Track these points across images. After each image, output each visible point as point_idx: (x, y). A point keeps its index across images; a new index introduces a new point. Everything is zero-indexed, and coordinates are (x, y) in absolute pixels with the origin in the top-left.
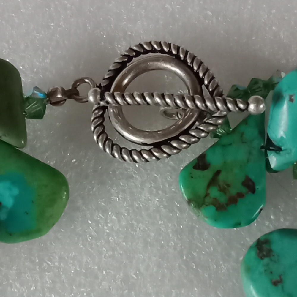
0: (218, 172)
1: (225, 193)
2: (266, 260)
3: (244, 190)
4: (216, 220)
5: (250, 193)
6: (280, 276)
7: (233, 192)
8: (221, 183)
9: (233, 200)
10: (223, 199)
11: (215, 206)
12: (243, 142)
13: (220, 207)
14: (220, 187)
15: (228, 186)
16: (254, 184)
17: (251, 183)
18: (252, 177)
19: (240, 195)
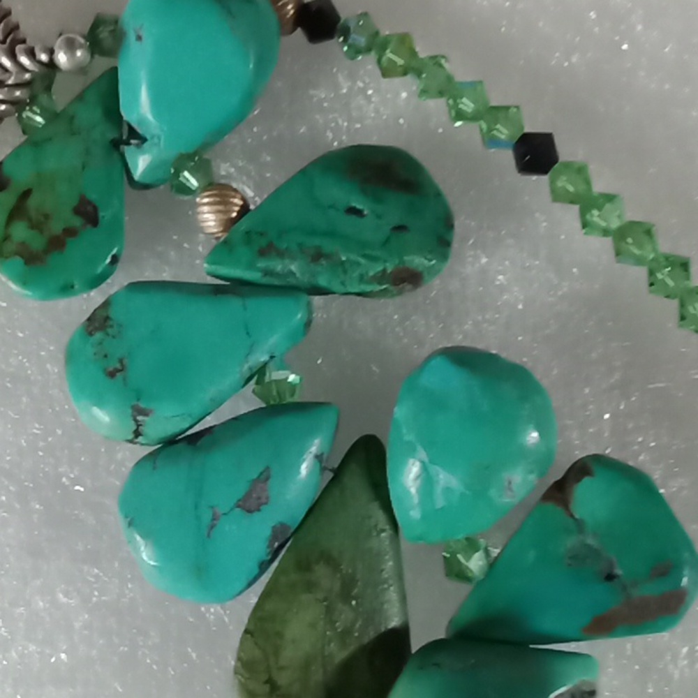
0: (27, 194)
1: (41, 231)
2: (98, 336)
3: (77, 222)
4: (24, 282)
5: (89, 227)
6: (121, 361)
7: (56, 227)
8: (33, 214)
9: (57, 243)
10: (37, 242)
11: (22, 256)
12: (73, 133)
13: (32, 258)
14: (30, 220)
15: (47, 217)
16: (95, 209)
17: (89, 208)
18: (92, 196)
19: (70, 232)
